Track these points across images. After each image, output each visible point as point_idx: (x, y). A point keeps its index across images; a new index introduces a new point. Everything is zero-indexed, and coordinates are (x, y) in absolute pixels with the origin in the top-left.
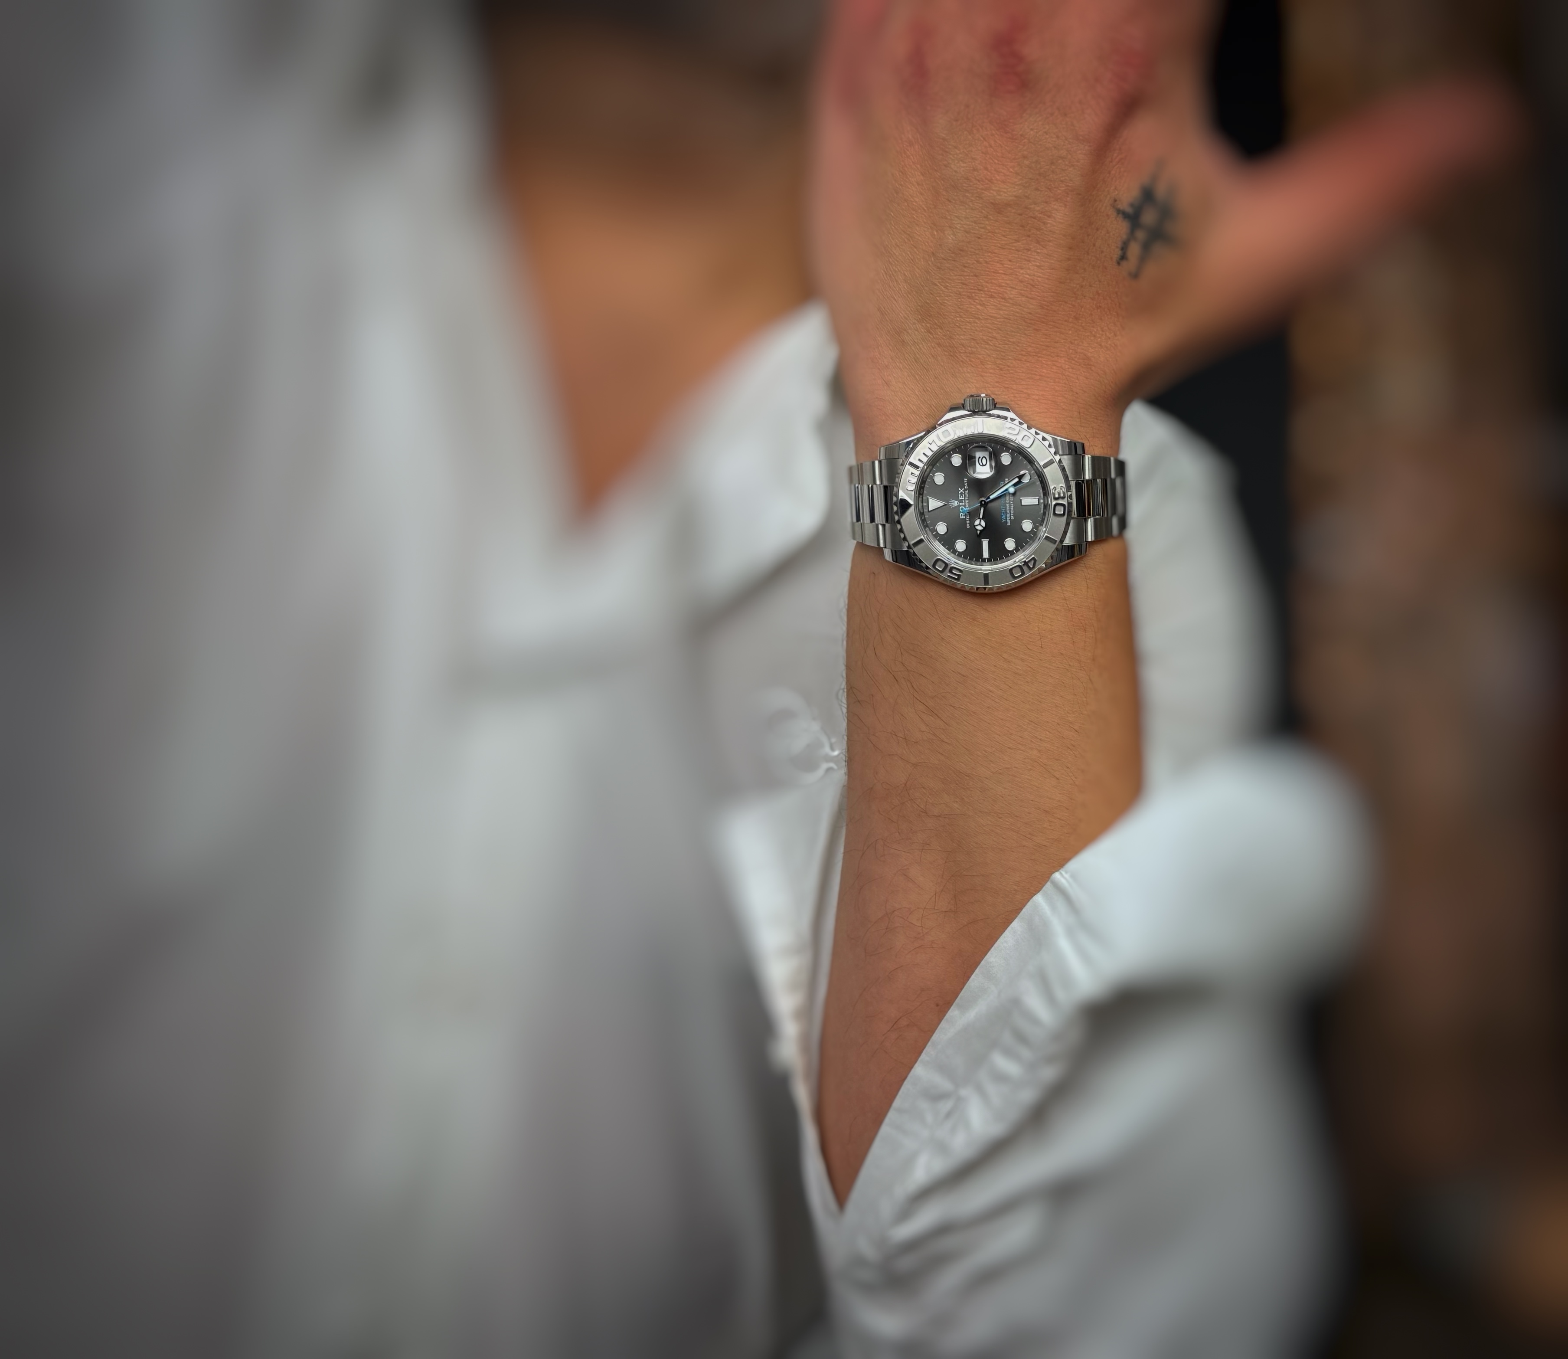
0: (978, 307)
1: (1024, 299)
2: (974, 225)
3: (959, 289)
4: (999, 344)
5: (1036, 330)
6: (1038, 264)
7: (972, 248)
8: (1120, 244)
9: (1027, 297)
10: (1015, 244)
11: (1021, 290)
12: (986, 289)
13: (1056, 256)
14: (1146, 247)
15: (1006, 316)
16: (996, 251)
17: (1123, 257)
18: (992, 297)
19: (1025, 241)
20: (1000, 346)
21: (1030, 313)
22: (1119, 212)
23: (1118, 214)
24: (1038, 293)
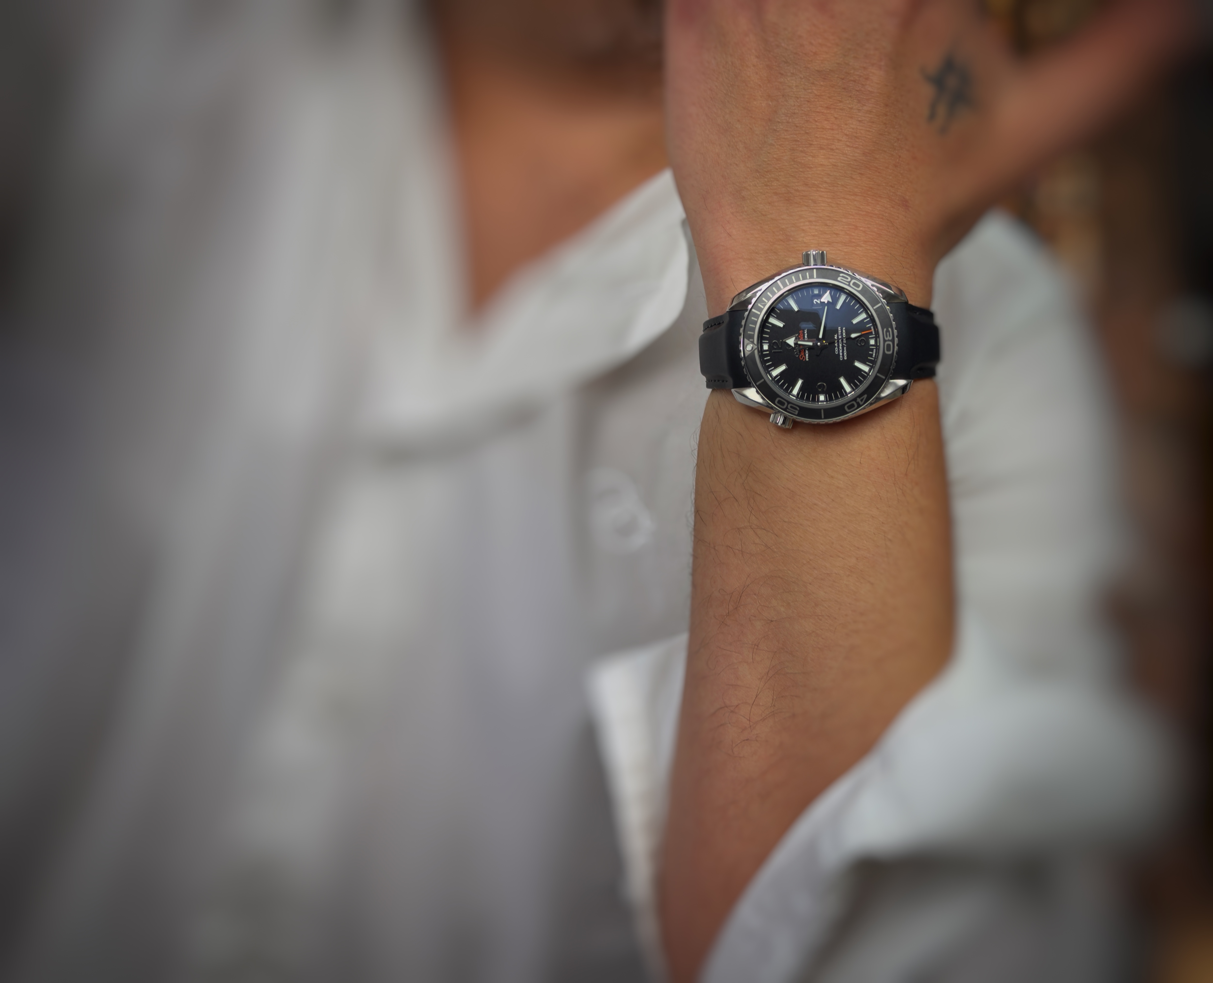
0: (810, 158)
1: (849, 149)
2: (803, 90)
3: (793, 146)
4: (830, 187)
5: (861, 174)
6: (859, 119)
7: (803, 110)
8: (929, 106)
9: (852, 147)
10: (839, 104)
11: (846, 141)
12: (816, 143)
13: (875, 111)
14: (951, 108)
15: (834, 164)
16: (822, 111)
17: (933, 115)
18: (822, 148)
19: (848, 102)
20: (829, 188)
21: (855, 160)
22: (926, 77)
23: (926, 79)
24: (861, 144)
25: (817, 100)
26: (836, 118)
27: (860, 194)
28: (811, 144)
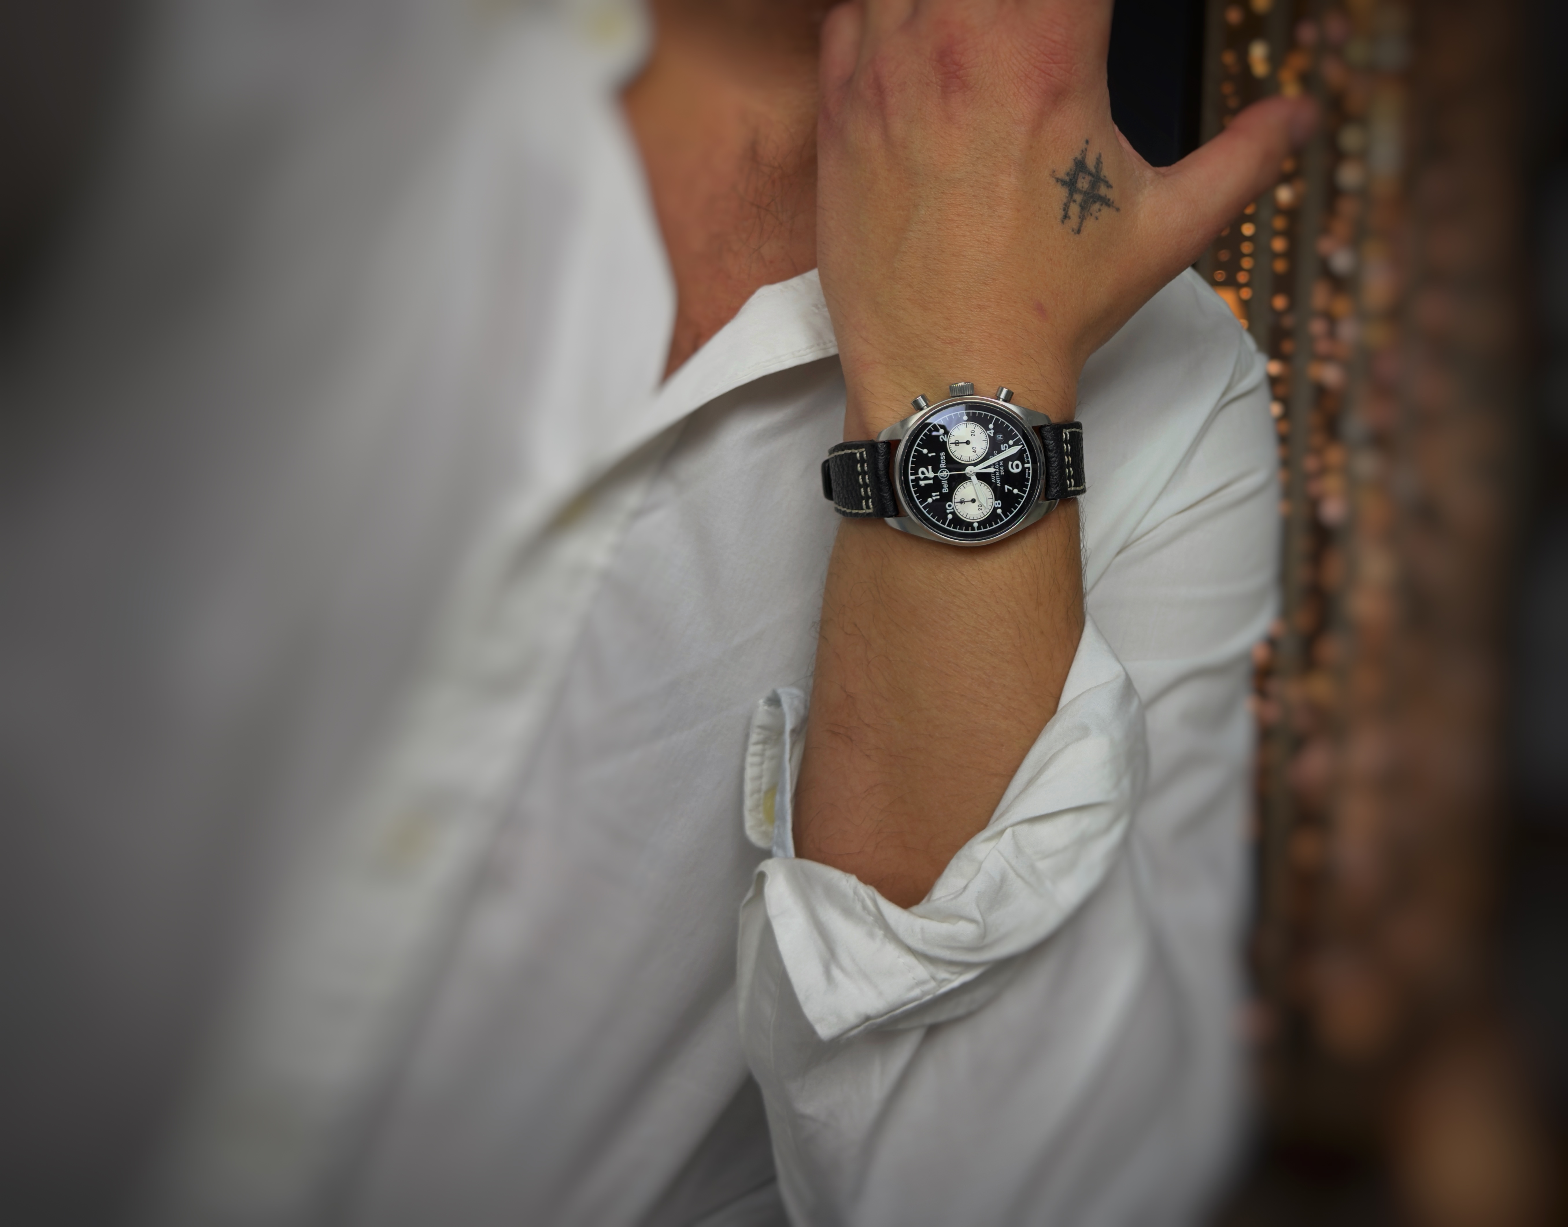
4: (963, 293)
6: (991, 225)
8: (1062, 206)
9: (984, 253)
10: (969, 211)
11: (979, 247)
14: (1084, 207)
15: (967, 270)
17: (1066, 217)
21: (988, 266)
22: (1058, 180)
23: (1057, 181)
24: (994, 249)
25: (947, 209)
26: (967, 225)
27: (993, 300)
28: (943, 251)
